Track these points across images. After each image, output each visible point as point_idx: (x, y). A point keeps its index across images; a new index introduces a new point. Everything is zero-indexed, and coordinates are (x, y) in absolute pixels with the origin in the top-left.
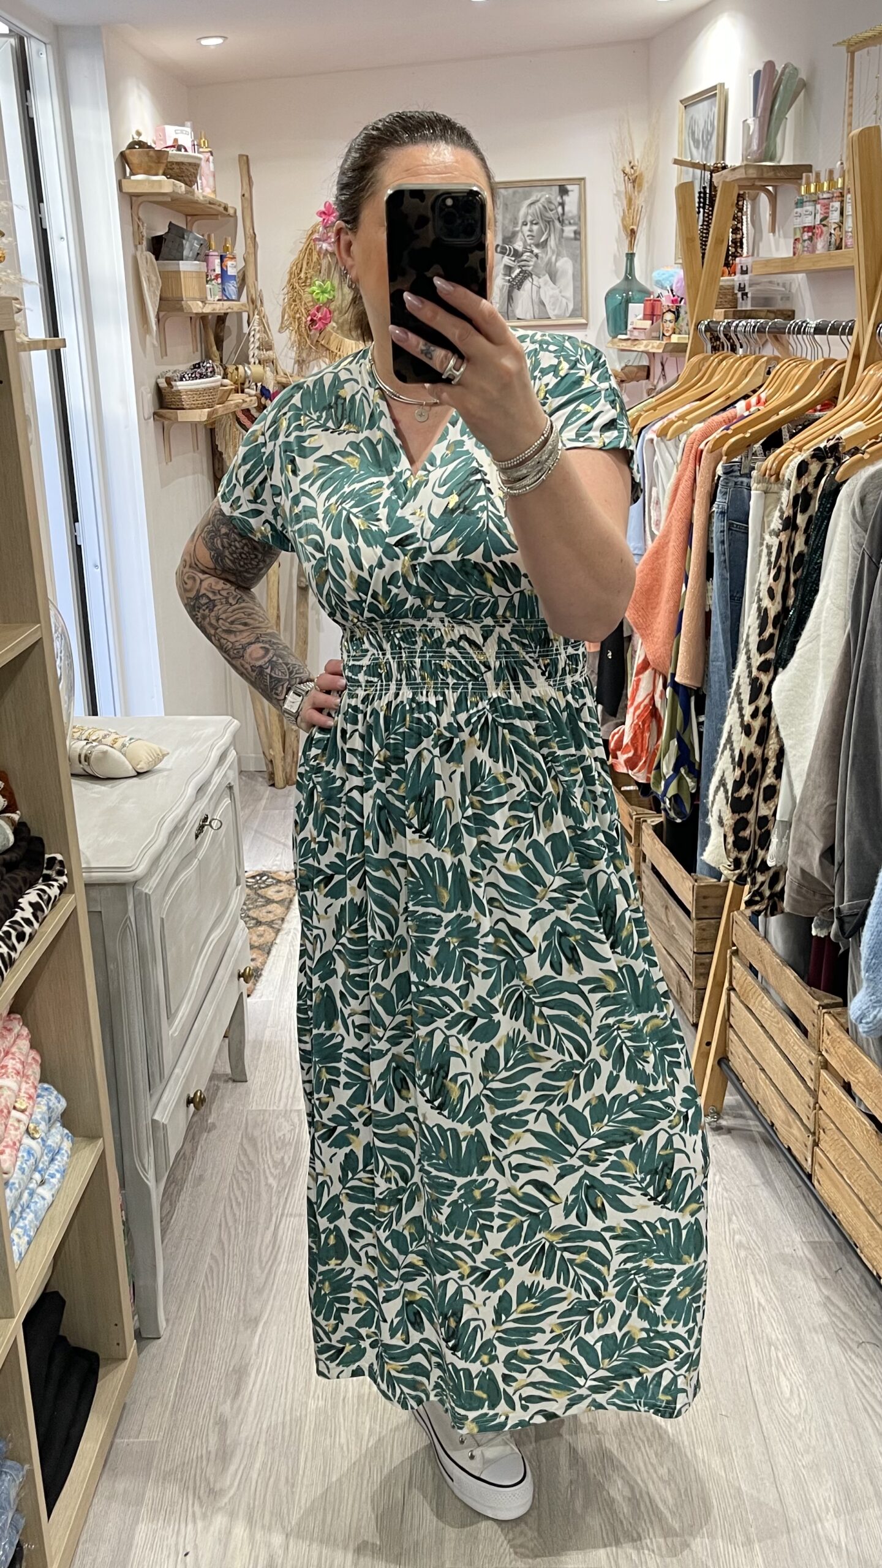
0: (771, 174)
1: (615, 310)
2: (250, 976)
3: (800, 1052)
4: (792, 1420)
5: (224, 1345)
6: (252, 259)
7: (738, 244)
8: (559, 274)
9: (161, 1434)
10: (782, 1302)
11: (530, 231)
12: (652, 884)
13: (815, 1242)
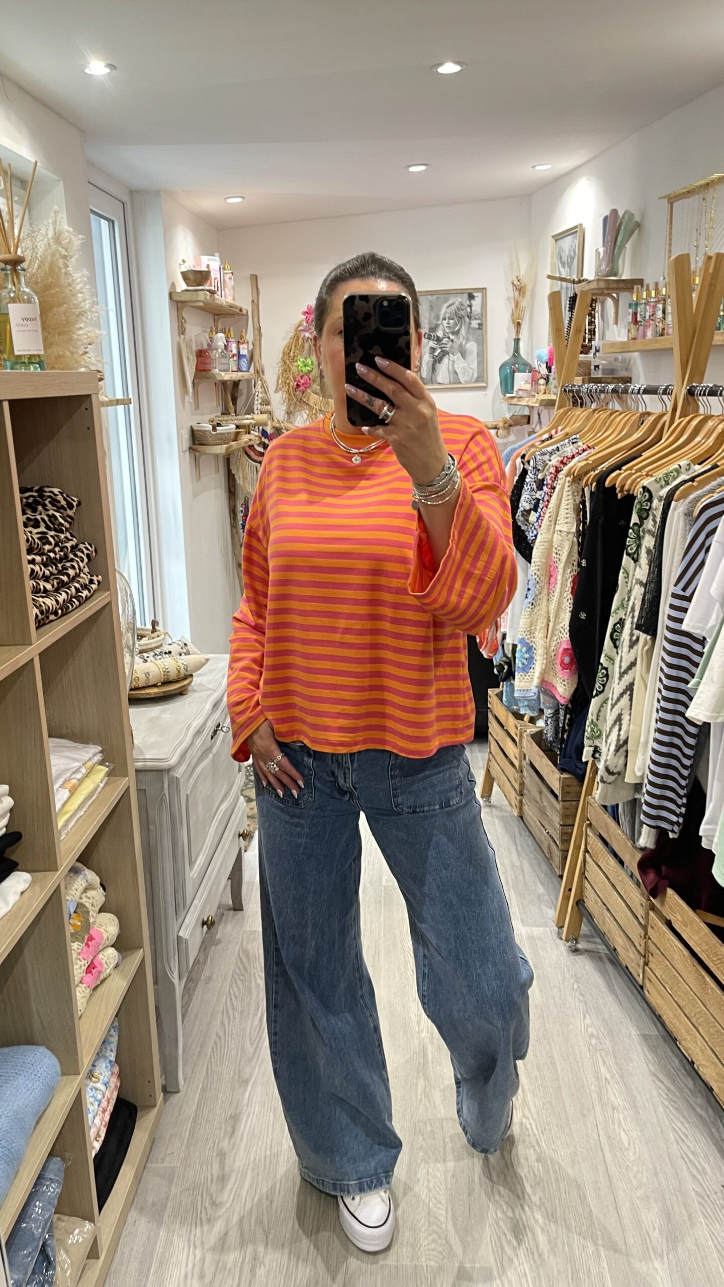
0: (615, 285)
1: (506, 377)
2: (245, 836)
3: (634, 897)
4: (630, 1165)
5: (224, 1098)
6: (257, 344)
7: (592, 332)
8: (467, 353)
9: (180, 1161)
10: (622, 1077)
11: (448, 323)
12: (531, 776)
13: (645, 1035)
